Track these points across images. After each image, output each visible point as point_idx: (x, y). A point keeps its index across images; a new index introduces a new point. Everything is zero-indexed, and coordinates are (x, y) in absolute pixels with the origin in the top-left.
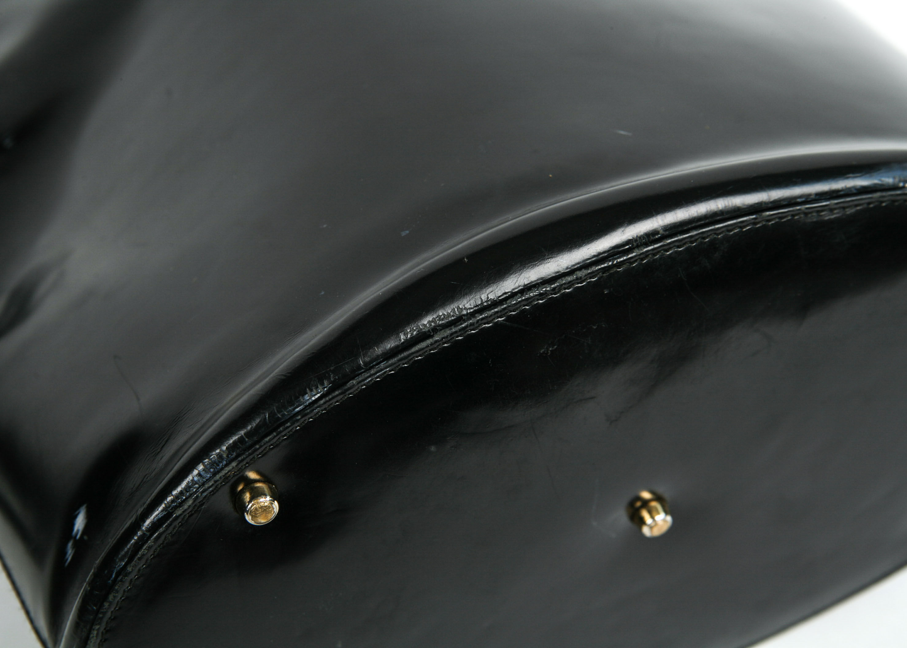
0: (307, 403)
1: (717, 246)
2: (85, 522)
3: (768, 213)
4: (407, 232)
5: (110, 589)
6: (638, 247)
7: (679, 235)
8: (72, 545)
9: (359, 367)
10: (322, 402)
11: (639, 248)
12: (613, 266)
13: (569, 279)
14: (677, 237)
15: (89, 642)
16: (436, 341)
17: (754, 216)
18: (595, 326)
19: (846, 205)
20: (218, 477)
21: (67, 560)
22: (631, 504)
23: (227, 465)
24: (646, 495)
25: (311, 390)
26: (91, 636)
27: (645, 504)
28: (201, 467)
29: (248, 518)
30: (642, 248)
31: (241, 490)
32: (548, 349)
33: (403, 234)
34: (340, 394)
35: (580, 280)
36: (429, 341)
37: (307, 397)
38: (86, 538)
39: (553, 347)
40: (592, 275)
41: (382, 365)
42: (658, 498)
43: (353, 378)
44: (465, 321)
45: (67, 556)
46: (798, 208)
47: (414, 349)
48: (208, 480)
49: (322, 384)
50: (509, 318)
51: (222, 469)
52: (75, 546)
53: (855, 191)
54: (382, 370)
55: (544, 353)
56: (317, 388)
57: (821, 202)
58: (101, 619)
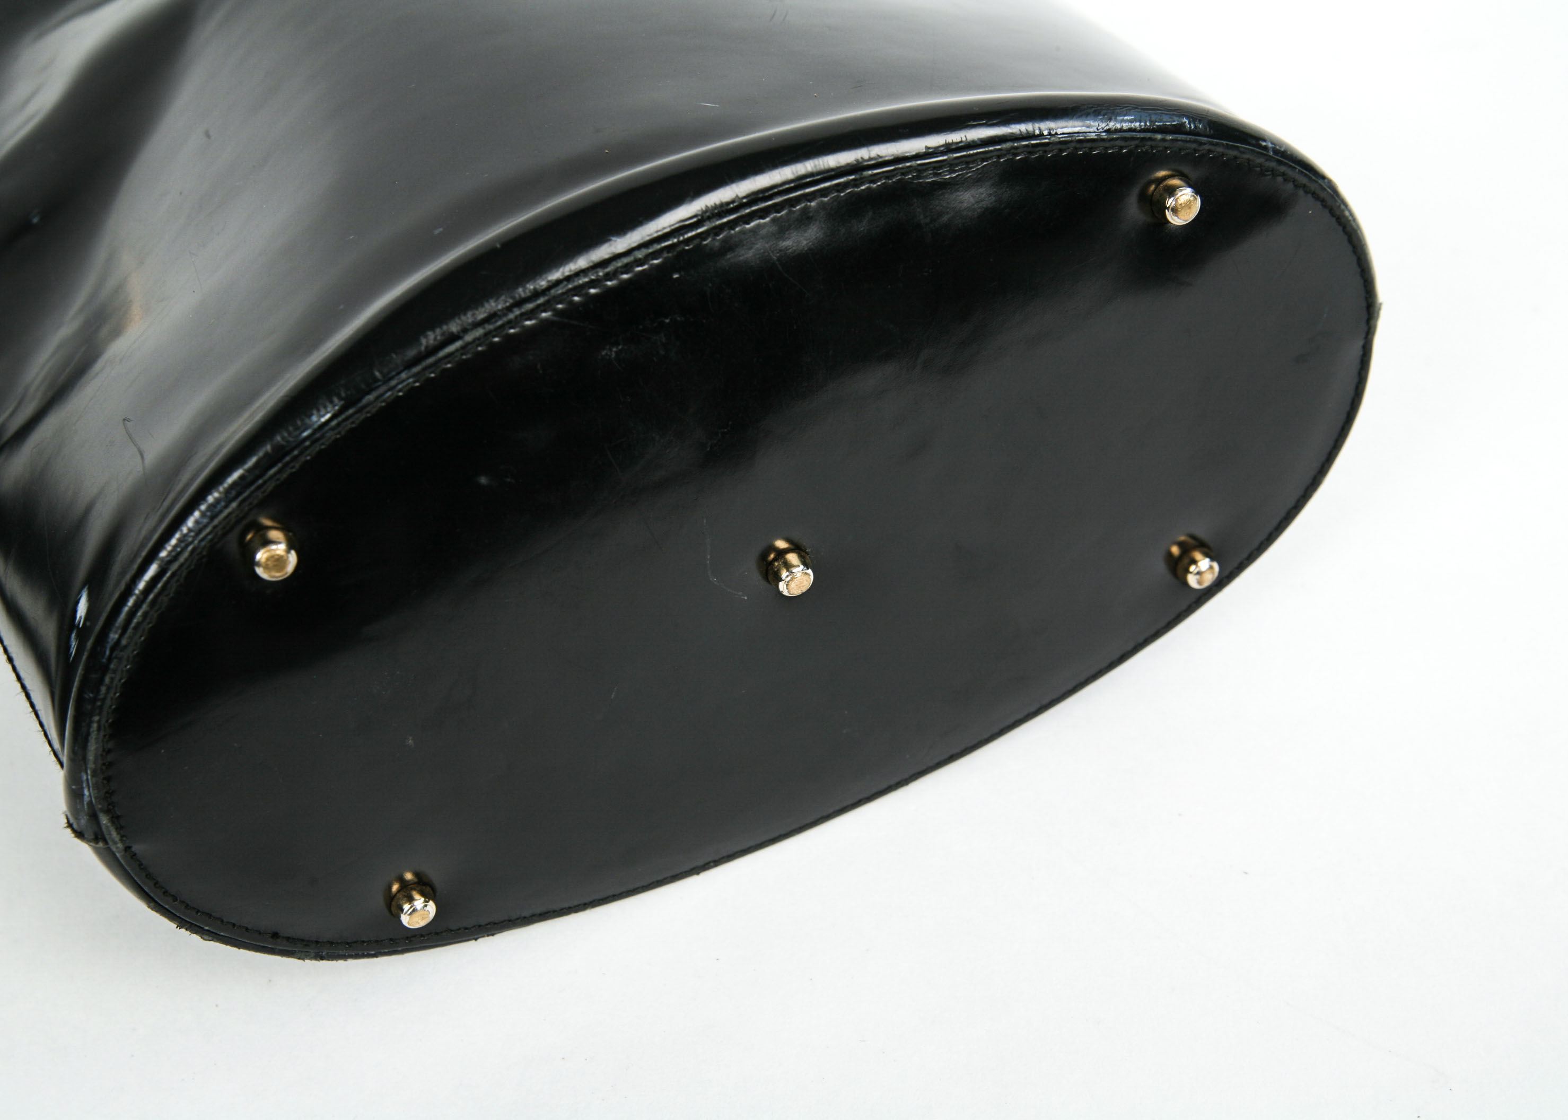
0: (316, 426)
1: (811, 215)
2: (86, 606)
3: (870, 172)
4: (441, 229)
5: (105, 669)
6: (709, 218)
7: (759, 203)
8: (75, 636)
9: (376, 380)
10: (334, 423)
11: (711, 220)
12: (679, 243)
13: (626, 260)
14: (758, 205)
15: (90, 738)
16: (468, 344)
17: (853, 177)
18: (667, 319)
19: (968, 159)
20: (216, 522)
21: (72, 653)
22: (764, 556)
23: (226, 507)
24: (781, 544)
25: (318, 410)
26: (91, 730)
27: (781, 553)
28: (197, 514)
29: (260, 571)
30: (714, 220)
31: (251, 539)
32: (611, 350)
33: (437, 232)
34: (355, 413)
35: (640, 262)
36: (458, 344)
37: (314, 418)
38: (88, 624)
39: (617, 348)
40: (655, 255)
41: (403, 375)
42: (796, 548)
43: (368, 393)
44: (500, 317)
45: (71, 649)
46: (908, 164)
47: (442, 354)
48: (206, 526)
49: (332, 402)
50: (557, 313)
51: (221, 512)
52: (78, 636)
53: (979, 142)
54: (403, 381)
55: (607, 354)
56: (325, 407)
57: (937, 157)
58: (101, 707)
